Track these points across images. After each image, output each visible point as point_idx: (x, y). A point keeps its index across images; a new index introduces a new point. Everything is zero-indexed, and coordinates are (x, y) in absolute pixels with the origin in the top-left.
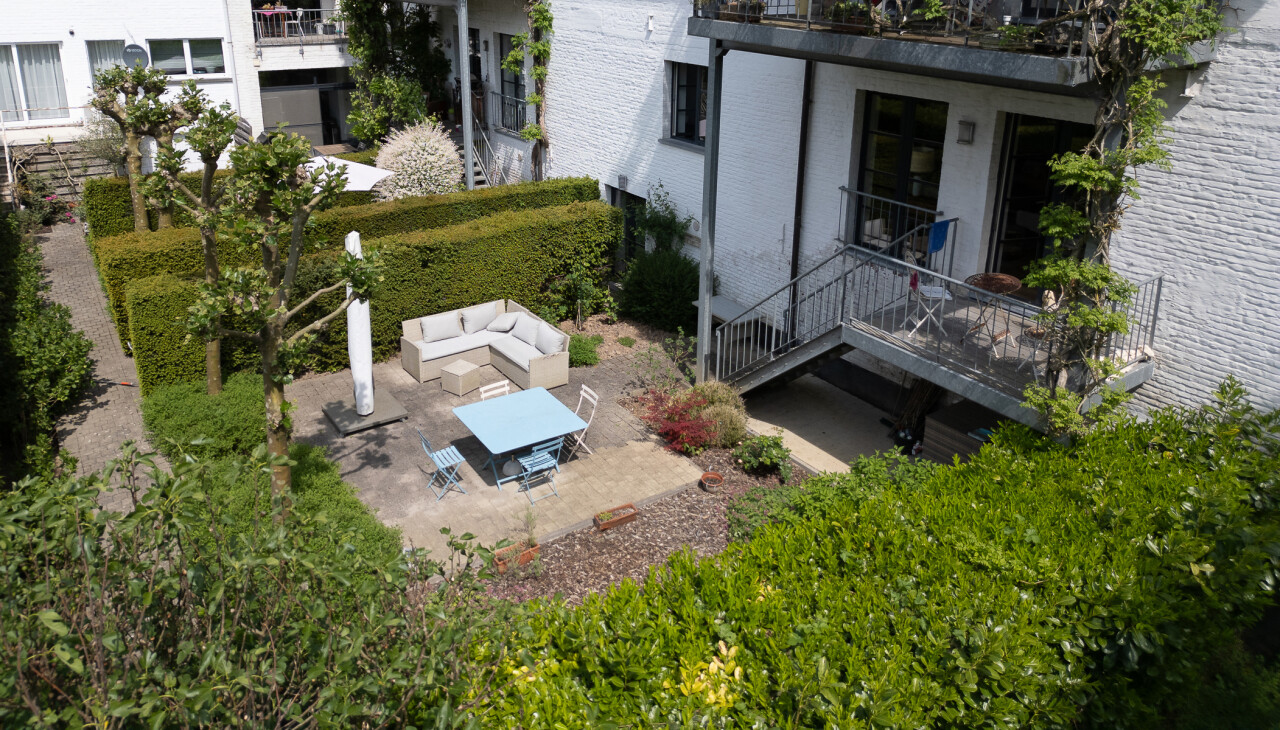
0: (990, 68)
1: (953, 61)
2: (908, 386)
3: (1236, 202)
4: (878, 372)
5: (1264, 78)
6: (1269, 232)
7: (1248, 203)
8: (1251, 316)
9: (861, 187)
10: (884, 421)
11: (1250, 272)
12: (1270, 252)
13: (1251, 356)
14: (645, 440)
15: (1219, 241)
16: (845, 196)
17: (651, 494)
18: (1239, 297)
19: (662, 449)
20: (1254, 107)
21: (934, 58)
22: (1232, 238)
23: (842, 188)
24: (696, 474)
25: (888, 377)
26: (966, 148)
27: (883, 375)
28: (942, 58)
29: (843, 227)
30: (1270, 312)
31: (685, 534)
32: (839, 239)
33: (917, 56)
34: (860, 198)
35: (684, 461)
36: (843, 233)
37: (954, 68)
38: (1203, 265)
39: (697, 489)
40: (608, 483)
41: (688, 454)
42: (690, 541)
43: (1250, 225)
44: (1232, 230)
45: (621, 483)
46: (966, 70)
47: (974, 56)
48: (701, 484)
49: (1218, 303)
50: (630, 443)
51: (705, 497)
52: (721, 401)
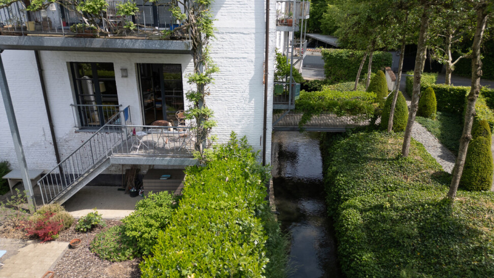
0: (159, 46)
1: (143, 45)
2: (124, 173)
3: (219, 81)
4: (109, 173)
5: (218, 43)
6: (229, 88)
7: (221, 81)
8: (230, 113)
9: (78, 103)
10: (119, 190)
11: (226, 101)
12: (231, 94)
13: (231, 124)
14: (26, 245)
15: (217, 94)
16: (74, 108)
17: (52, 263)
18: (225, 109)
19: (39, 244)
20: (218, 52)
21: (134, 45)
22: (220, 92)
23: (71, 105)
24: (65, 245)
25: (114, 173)
26: (125, 79)
27: (112, 173)
28: (137, 45)
29: (76, 122)
30: (234, 110)
31: (81, 268)
32: (75, 127)
33: (126, 44)
34: (79, 107)
35: (54, 244)
36: (77, 124)
37: (143, 48)
38: (214, 102)
39: (70, 250)
40: (26, 271)
41: (54, 240)
42: (85, 269)
43: (224, 87)
44: (219, 89)
45: (33, 267)
46: (149, 48)
47: (151, 42)
48: (70, 247)
49: (220, 112)
50: (20, 250)
51: (76, 251)
52: (55, 211)
